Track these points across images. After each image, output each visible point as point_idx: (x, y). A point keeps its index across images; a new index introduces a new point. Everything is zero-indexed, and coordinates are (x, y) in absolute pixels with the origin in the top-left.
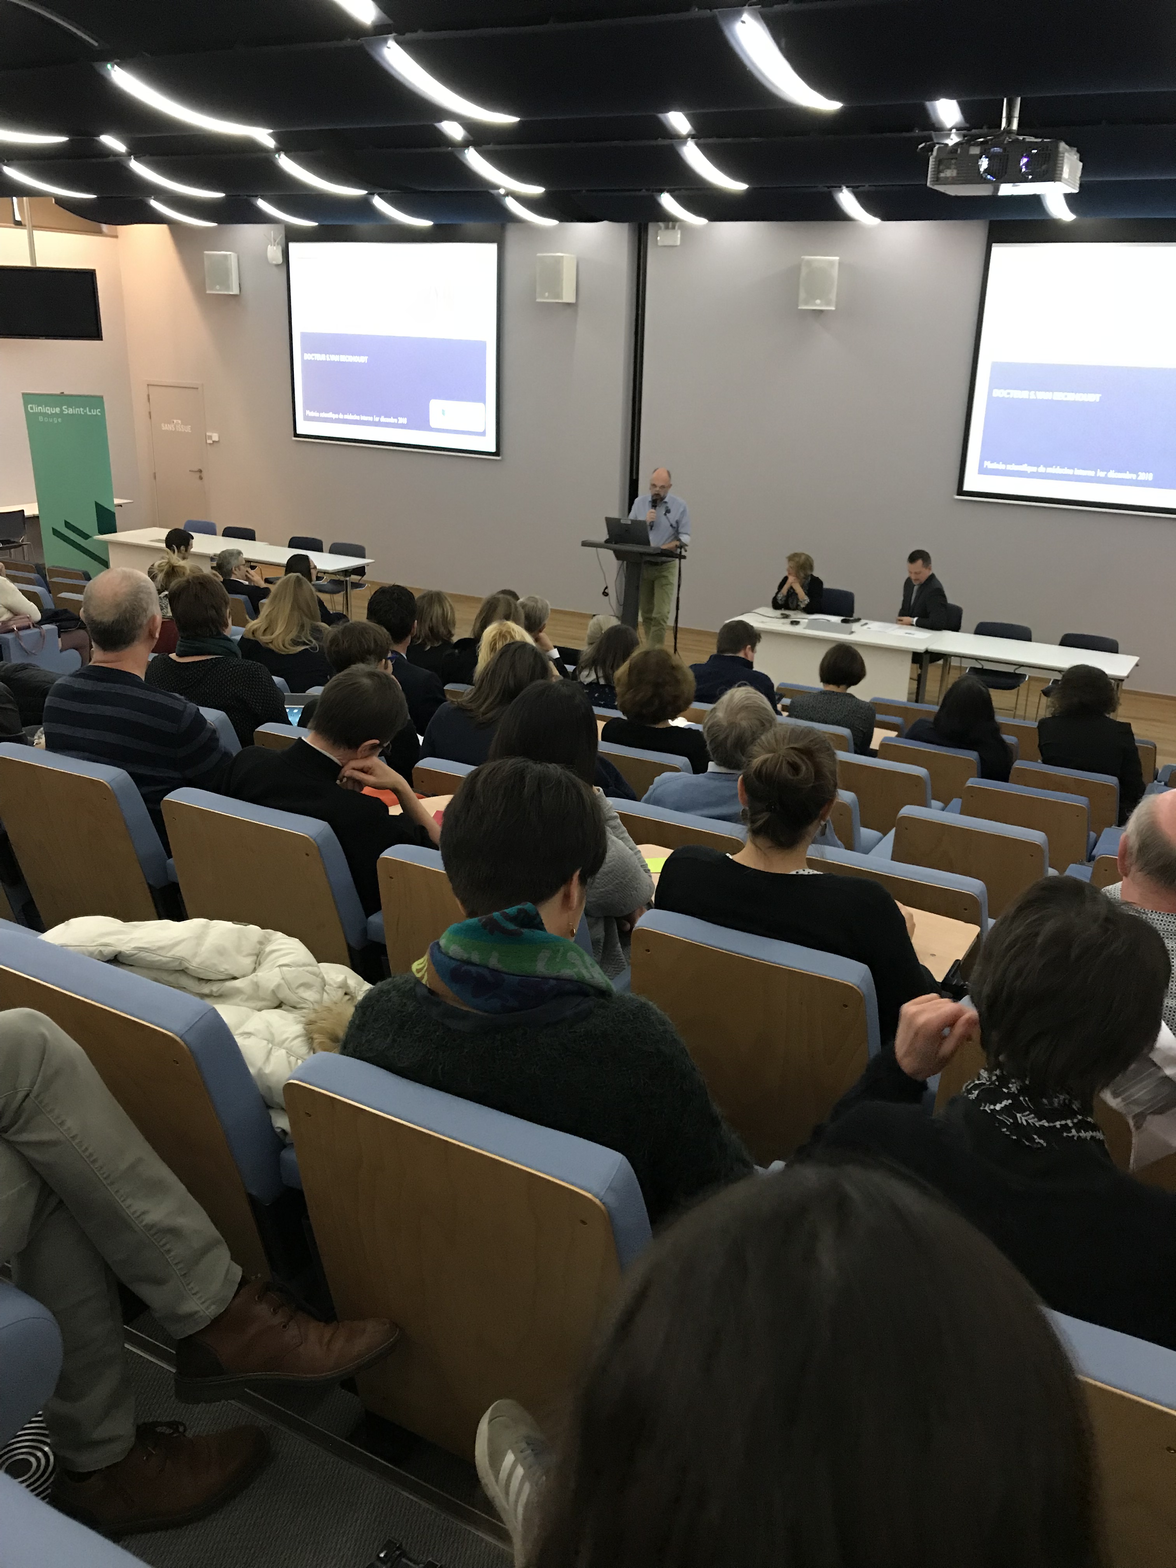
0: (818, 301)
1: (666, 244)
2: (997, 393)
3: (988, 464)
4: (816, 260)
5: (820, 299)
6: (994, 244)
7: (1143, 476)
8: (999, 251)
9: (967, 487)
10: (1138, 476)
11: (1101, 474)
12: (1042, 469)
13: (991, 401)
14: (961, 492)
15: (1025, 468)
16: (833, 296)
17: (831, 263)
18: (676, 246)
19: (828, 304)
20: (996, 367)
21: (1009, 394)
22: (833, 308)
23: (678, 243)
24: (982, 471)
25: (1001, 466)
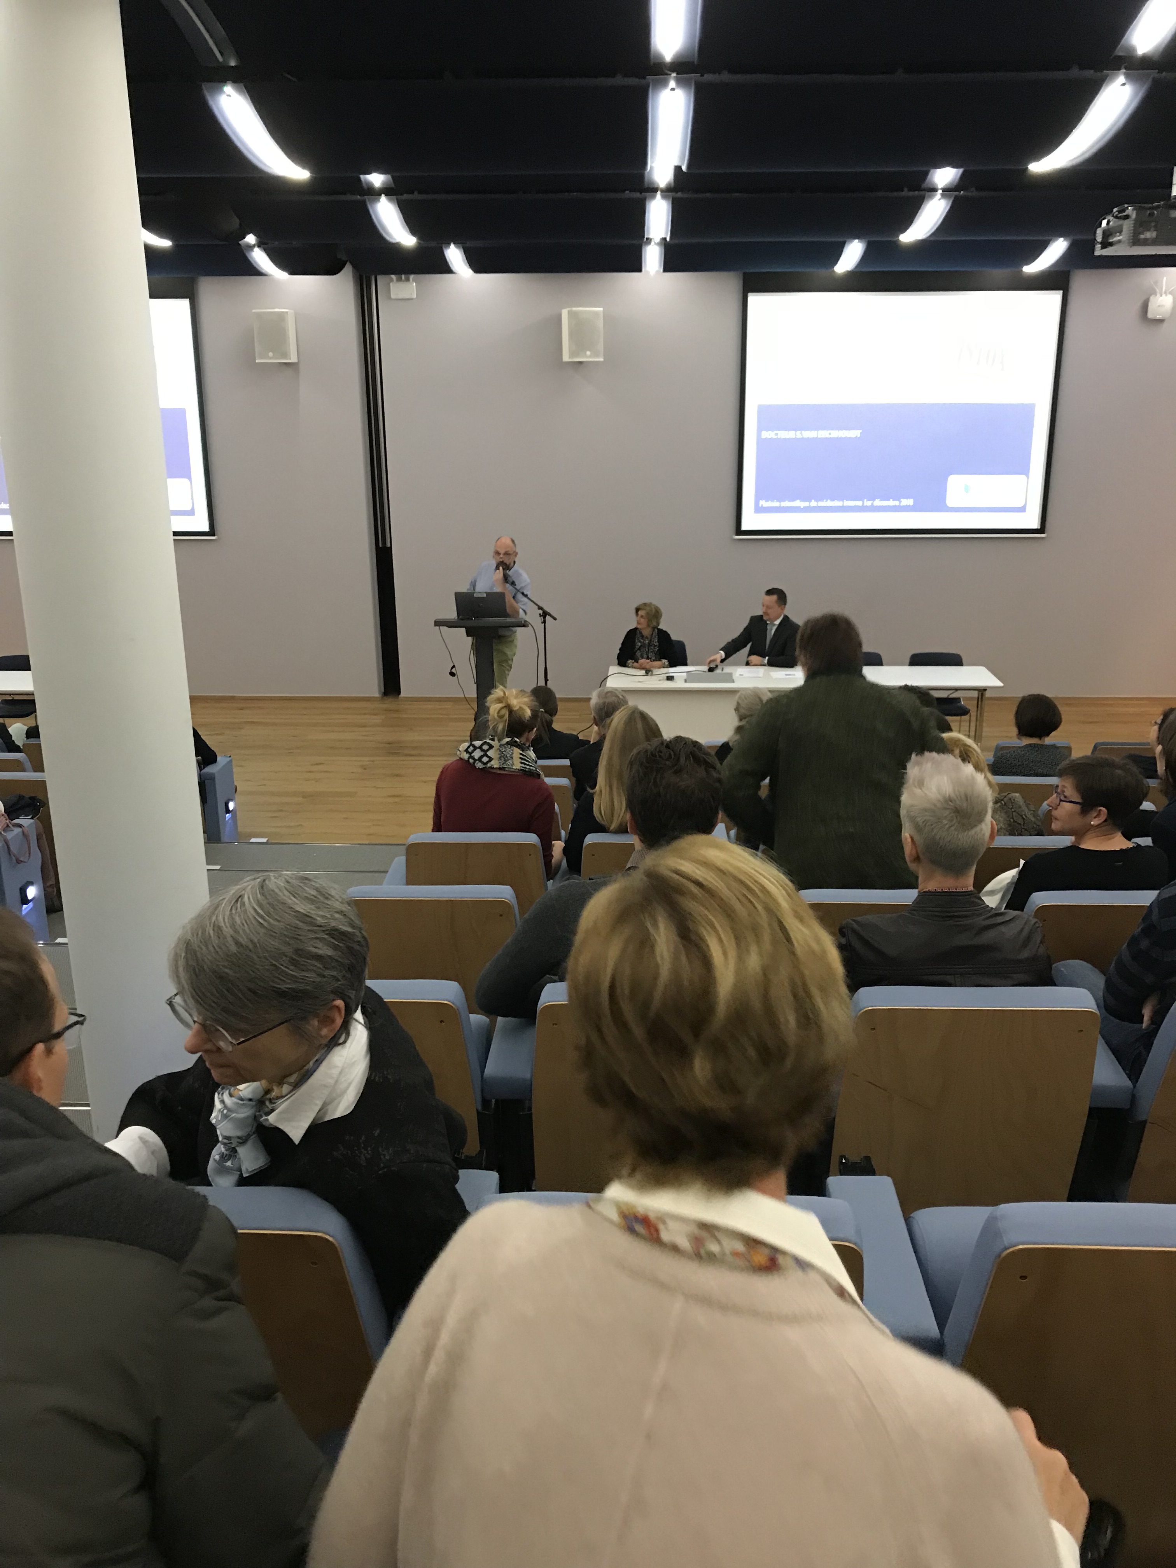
0: (588, 353)
1: (400, 297)
2: (765, 435)
3: (763, 503)
4: (581, 311)
5: (590, 350)
6: (749, 294)
7: (905, 502)
8: (755, 300)
9: (744, 527)
10: (900, 502)
11: (868, 503)
12: (813, 503)
13: (761, 443)
14: (739, 531)
15: (798, 503)
16: (601, 347)
17: (597, 313)
18: (412, 299)
19: (598, 356)
20: (763, 410)
21: (777, 434)
22: (601, 359)
23: (415, 296)
24: (758, 509)
25: (776, 504)
